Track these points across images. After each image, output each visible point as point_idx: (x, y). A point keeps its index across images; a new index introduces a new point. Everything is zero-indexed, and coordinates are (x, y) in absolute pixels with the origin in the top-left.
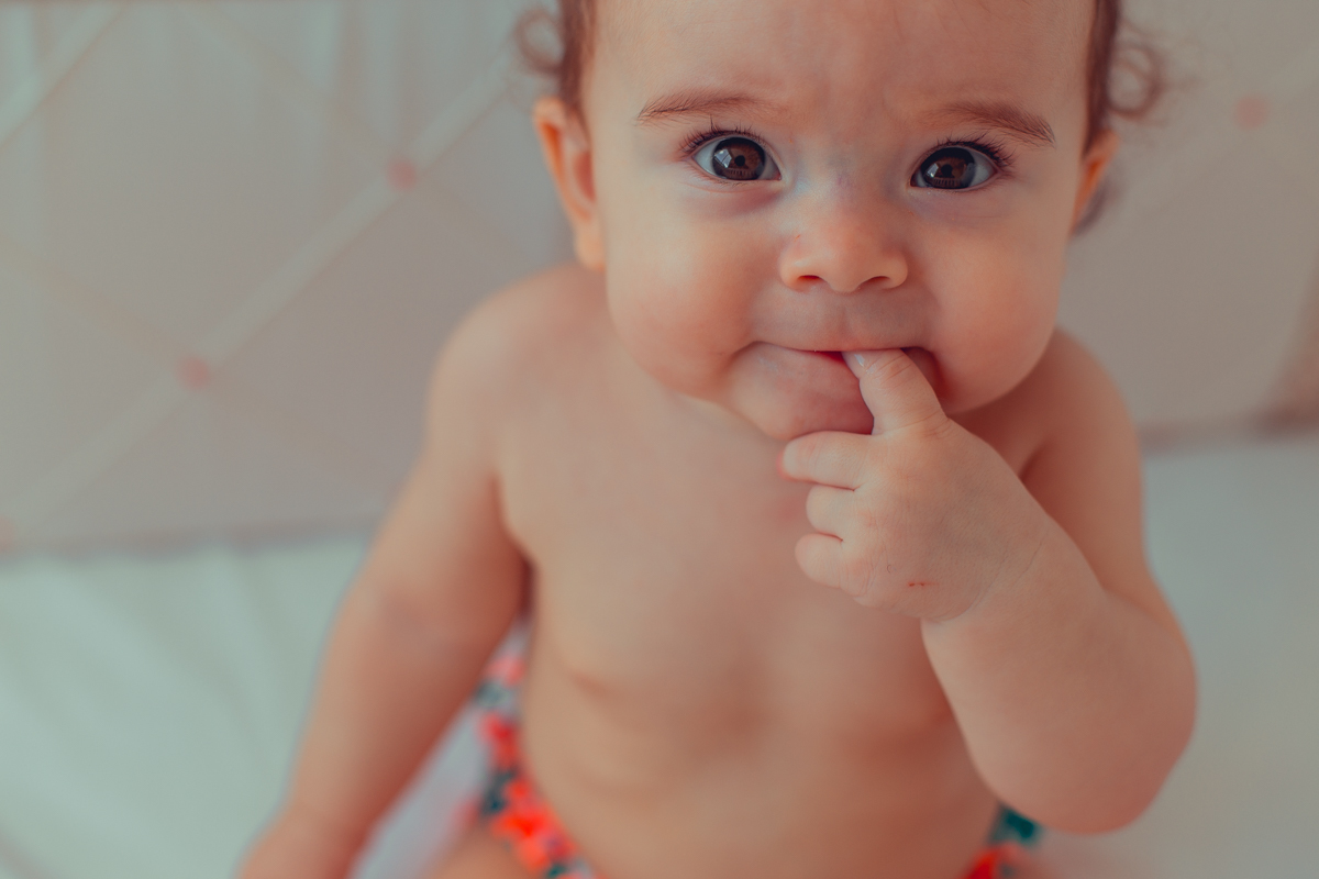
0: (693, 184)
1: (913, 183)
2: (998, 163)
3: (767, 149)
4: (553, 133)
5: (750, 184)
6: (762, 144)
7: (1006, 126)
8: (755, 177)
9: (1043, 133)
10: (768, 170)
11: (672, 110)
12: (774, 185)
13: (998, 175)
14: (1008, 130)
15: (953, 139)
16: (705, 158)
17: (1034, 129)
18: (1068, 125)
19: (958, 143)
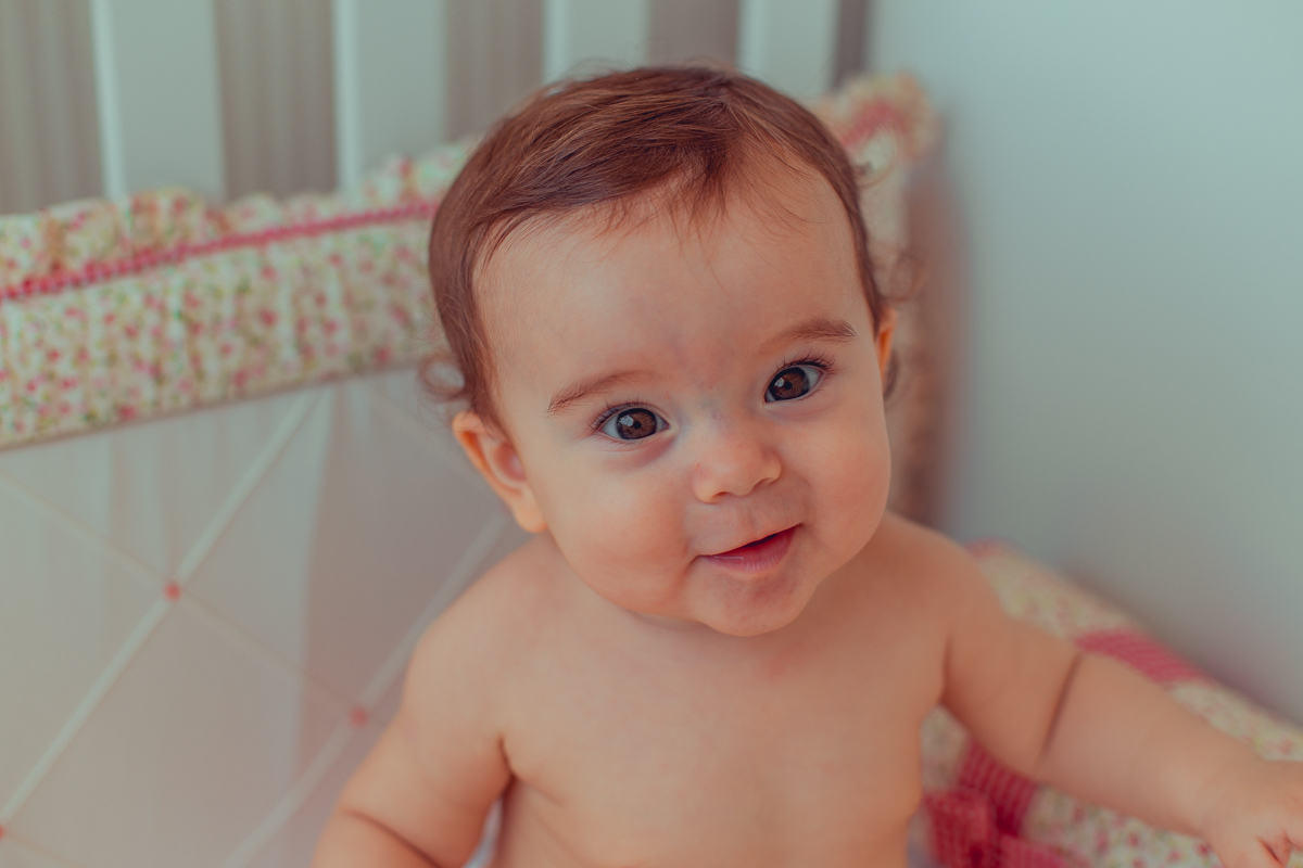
0: (608, 448)
1: (767, 400)
2: (822, 366)
3: (655, 411)
4: (471, 437)
5: (650, 439)
6: (650, 409)
7: (822, 335)
8: (653, 431)
9: (848, 332)
10: (660, 425)
11: (572, 398)
12: (668, 434)
13: (824, 376)
14: (825, 338)
15: (787, 362)
16: (611, 428)
17: (840, 331)
18: (860, 320)
19: (791, 364)
